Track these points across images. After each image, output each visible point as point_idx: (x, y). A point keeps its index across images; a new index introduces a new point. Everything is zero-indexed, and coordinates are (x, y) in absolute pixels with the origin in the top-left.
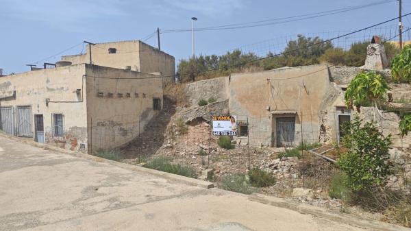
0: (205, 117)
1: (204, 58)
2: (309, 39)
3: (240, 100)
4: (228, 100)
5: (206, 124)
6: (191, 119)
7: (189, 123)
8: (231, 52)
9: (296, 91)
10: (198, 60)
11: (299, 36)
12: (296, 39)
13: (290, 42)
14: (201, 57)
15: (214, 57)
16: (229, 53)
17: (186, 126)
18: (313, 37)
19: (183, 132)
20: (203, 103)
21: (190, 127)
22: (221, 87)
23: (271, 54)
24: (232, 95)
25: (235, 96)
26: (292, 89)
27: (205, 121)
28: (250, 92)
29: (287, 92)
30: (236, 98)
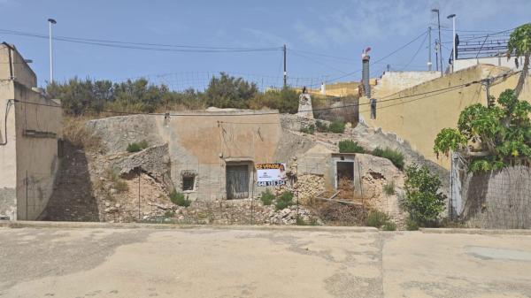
0: (144, 167)
1: (93, 83)
2: (233, 78)
3: (185, 145)
4: (167, 145)
5: (147, 177)
6: (126, 170)
7: (125, 176)
8: (133, 81)
9: (250, 136)
10: (81, 84)
11: (222, 74)
12: (219, 77)
13: (214, 79)
14: (89, 82)
15: (109, 84)
16: (129, 81)
17: (122, 181)
18: (237, 77)
19: (122, 189)
20: (133, 149)
21: (129, 183)
22: (149, 128)
23: (193, 91)
24: (173, 138)
25: (177, 139)
26: (246, 134)
27: (145, 172)
28: (197, 136)
29: (240, 137)
30: (178, 142)
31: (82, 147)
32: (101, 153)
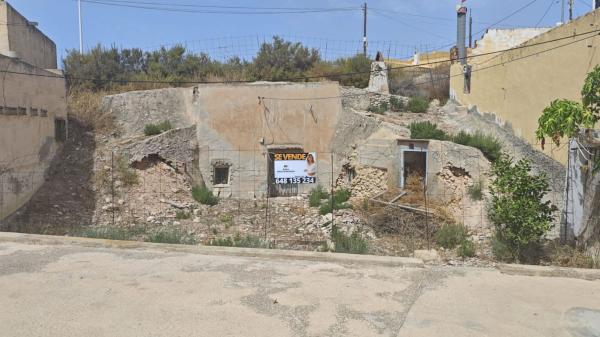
0: (162, 154)
1: (119, 52)
2: (289, 44)
3: (217, 127)
4: (194, 127)
5: (165, 166)
6: (139, 158)
7: (135, 165)
8: (168, 49)
9: (300, 116)
10: (106, 54)
11: (275, 38)
12: (271, 42)
13: (264, 45)
14: (115, 51)
15: (138, 53)
16: (163, 49)
17: (132, 170)
18: (294, 42)
19: (130, 181)
20: (151, 131)
21: (138, 171)
22: (175, 105)
23: (238, 60)
24: (202, 118)
25: (206, 120)
26: (294, 114)
27: (164, 160)
28: (232, 116)
29: (287, 118)
30: (209, 123)
31: (91, 128)
32: (115, 135)
